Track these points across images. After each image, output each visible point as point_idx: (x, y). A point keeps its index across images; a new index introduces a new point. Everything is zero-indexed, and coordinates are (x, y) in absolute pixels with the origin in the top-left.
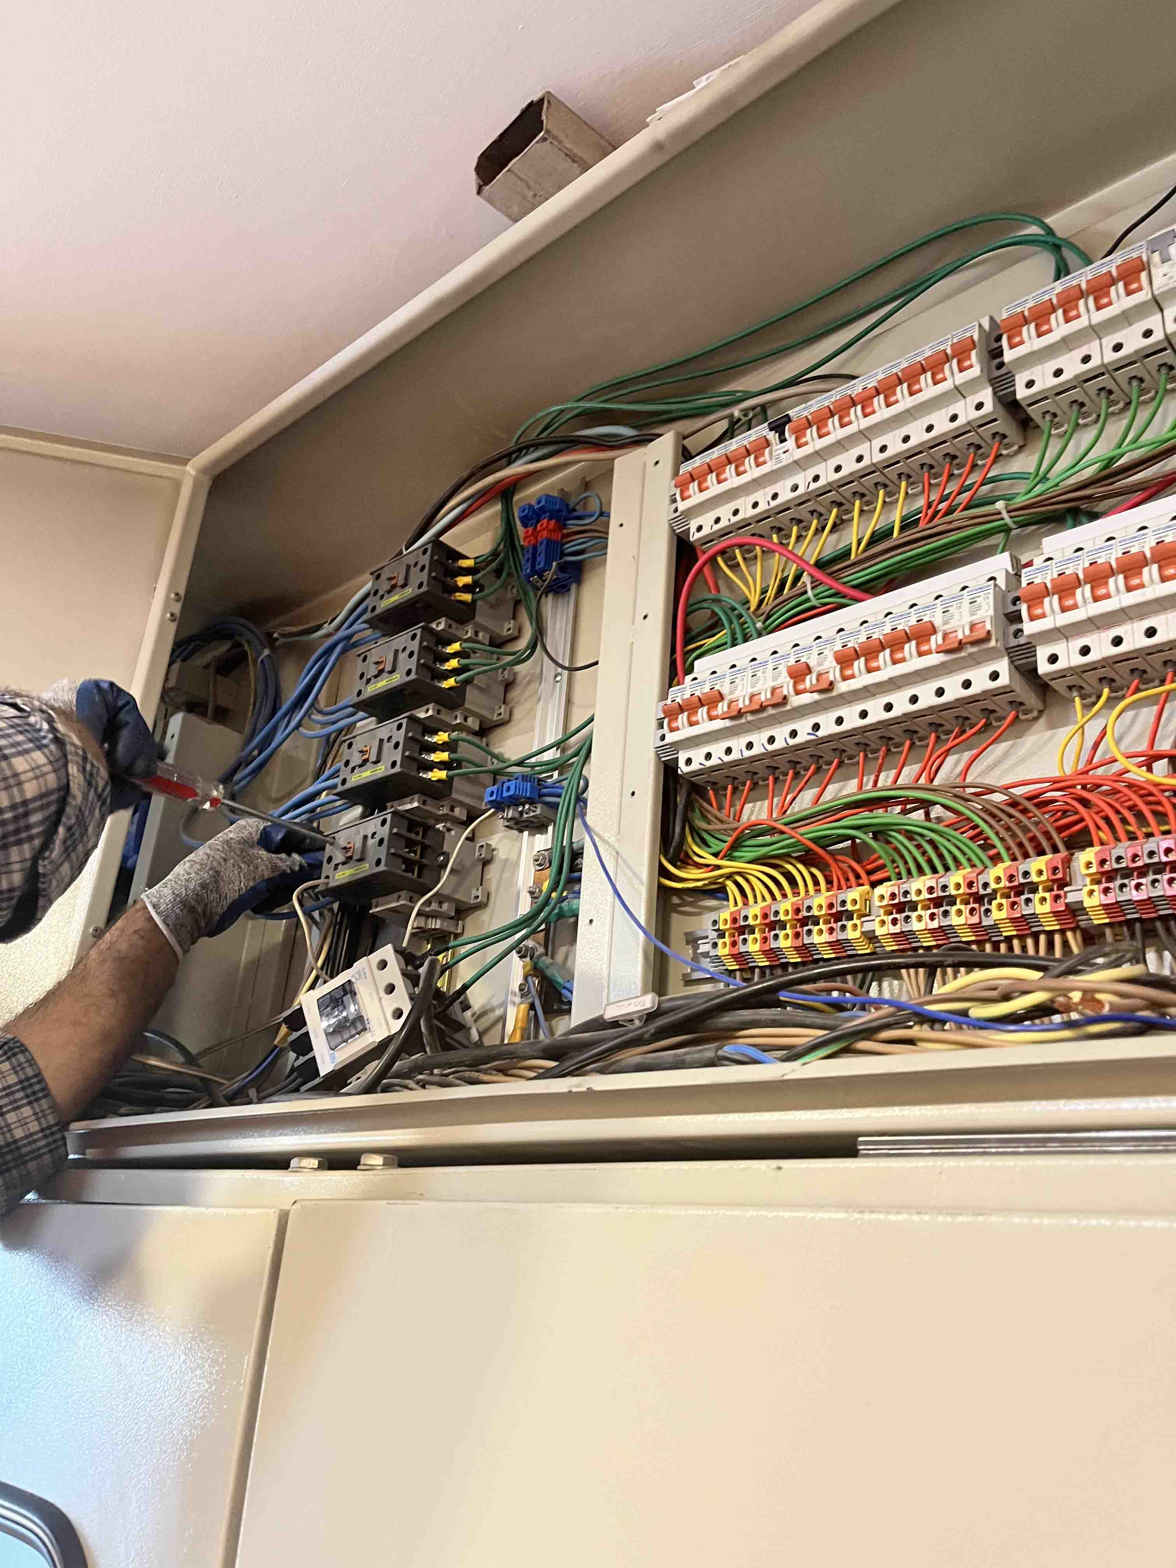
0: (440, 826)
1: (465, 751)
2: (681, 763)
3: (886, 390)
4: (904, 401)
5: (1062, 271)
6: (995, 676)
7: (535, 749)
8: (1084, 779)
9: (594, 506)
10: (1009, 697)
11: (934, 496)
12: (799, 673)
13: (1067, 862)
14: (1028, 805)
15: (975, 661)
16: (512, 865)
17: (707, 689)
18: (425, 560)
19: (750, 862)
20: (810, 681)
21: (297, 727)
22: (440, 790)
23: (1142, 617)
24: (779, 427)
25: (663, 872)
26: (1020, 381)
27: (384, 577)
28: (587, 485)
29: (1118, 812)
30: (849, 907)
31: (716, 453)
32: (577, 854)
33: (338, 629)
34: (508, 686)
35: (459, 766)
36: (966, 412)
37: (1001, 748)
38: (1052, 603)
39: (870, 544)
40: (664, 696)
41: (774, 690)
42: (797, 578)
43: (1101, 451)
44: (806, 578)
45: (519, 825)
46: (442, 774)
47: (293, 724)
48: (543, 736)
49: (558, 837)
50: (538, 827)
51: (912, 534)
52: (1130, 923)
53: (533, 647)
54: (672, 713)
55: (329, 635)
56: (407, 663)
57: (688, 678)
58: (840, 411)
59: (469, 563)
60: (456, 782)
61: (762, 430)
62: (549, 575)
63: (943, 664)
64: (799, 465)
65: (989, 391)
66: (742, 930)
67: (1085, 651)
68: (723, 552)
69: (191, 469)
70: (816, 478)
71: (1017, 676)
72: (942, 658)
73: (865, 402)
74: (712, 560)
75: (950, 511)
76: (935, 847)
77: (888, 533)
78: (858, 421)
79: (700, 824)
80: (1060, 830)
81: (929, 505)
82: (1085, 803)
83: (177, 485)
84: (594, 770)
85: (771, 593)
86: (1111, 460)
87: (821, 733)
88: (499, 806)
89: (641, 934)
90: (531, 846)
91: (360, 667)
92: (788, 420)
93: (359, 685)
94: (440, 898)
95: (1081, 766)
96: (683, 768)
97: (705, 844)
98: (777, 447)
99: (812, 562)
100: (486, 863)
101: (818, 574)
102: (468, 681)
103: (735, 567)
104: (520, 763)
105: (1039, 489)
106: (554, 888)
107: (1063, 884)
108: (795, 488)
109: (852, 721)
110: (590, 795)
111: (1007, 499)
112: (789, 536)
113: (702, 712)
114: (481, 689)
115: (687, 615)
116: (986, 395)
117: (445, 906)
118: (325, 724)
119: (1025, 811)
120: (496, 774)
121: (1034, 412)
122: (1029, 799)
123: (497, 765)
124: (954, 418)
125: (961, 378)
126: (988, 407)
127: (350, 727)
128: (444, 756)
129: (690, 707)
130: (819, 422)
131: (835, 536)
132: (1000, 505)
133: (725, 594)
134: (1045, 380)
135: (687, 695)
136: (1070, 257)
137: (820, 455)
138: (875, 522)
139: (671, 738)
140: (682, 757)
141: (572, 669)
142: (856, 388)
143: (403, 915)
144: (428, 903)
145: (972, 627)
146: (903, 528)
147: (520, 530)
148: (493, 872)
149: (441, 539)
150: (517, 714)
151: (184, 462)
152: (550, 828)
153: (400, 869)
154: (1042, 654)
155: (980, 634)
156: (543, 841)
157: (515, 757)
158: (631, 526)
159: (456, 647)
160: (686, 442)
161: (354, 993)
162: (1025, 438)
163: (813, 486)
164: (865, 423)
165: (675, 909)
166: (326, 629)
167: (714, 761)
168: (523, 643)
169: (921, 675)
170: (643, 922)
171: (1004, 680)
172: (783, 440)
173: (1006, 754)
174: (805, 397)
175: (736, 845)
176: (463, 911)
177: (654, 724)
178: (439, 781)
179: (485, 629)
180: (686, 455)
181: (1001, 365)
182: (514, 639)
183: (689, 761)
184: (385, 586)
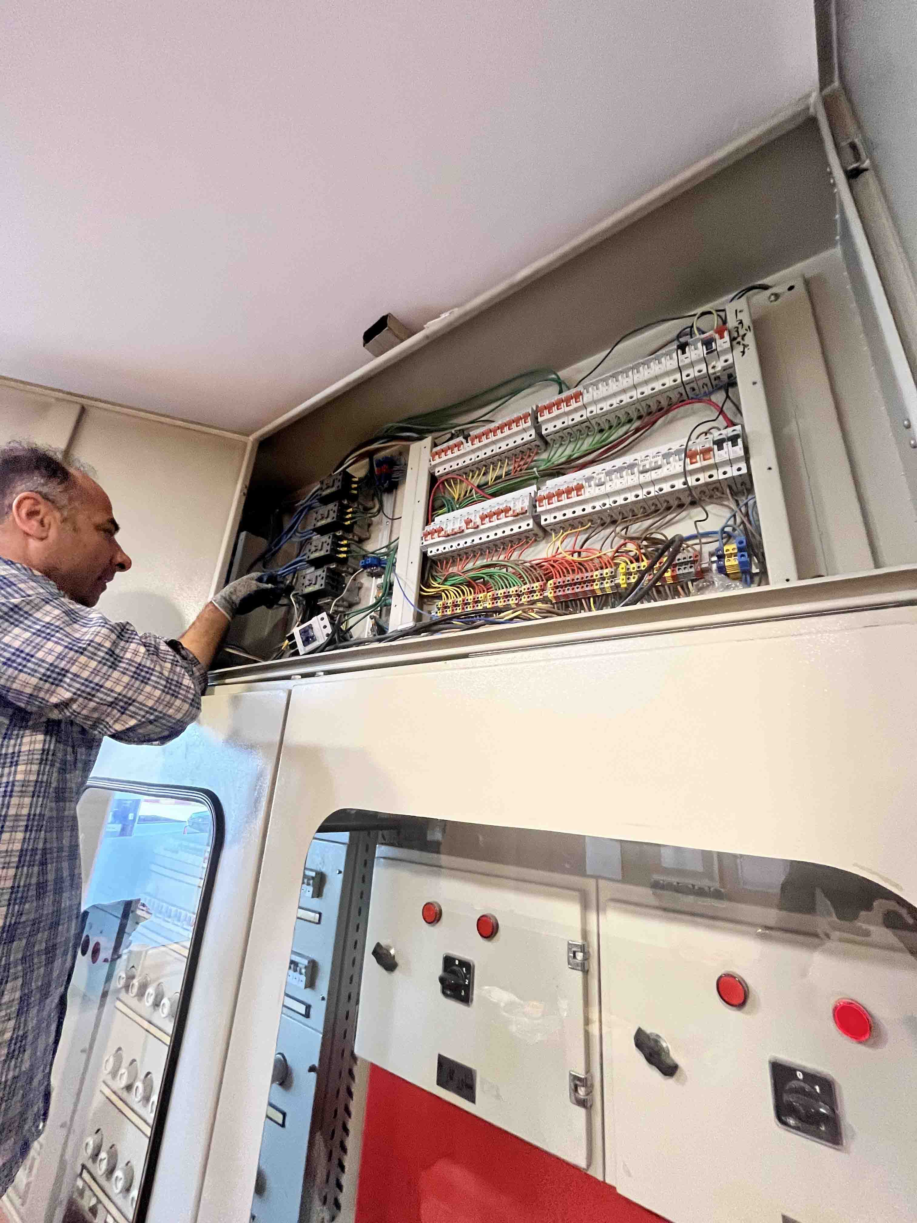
0: (343, 575)
1: (354, 547)
2: (429, 552)
3: (501, 428)
4: (507, 432)
5: (561, 392)
6: (528, 525)
7: (378, 548)
8: (554, 558)
9: (403, 461)
10: (533, 532)
11: (516, 465)
12: (468, 522)
13: (545, 584)
14: (536, 567)
15: (522, 520)
16: (369, 589)
17: (438, 526)
18: (340, 477)
19: (451, 586)
20: (471, 525)
21: (291, 537)
22: (344, 561)
23: (572, 507)
24: (466, 438)
25: (421, 590)
26: (544, 428)
27: (324, 484)
28: (401, 454)
29: (562, 570)
30: (480, 599)
31: (445, 445)
32: (391, 585)
33: (306, 502)
34: (369, 525)
35: (351, 553)
36: (527, 438)
37: (531, 549)
38: (545, 502)
39: (495, 480)
40: (424, 529)
41: (460, 528)
42: (471, 491)
43: (568, 452)
44: (473, 491)
45: (372, 575)
46: (345, 555)
47: (289, 536)
48: (381, 544)
49: (385, 579)
50: (378, 576)
51: (507, 478)
52: (562, 602)
53: (379, 511)
54: (426, 535)
55: (301, 505)
56: (333, 515)
57: (432, 523)
58: (486, 434)
59: (356, 480)
60: (350, 559)
61: (461, 439)
62: (386, 485)
63: (513, 520)
64: (473, 451)
65: (534, 431)
66: (446, 607)
67: (555, 517)
68: (446, 480)
69: (251, 438)
70: (478, 457)
71: (535, 525)
72: (512, 518)
73: (494, 431)
74: (443, 483)
75: (521, 470)
76: (508, 580)
77: (500, 477)
78: (492, 438)
79: (435, 574)
80: (545, 575)
81: (515, 468)
82: (553, 566)
83: (245, 444)
84: (398, 556)
85: (462, 496)
86: (571, 456)
87: (474, 543)
88: (365, 567)
89: (412, 608)
90: (376, 582)
91: (315, 515)
92: (469, 435)
93: (314, 522)
94: (343, 599)
95: (554, 554)
96: (429, 554)
97: (436, 580)
98: (465, 444)
99: (476, 485)
100: (360, 588)
101: (478, 490)
102: (355, 523)
103: (450, 486)
104: (373, 553)
105: (548, 464)
106: (383, 596)
107: (543, 590)
108: (471, 459)
109: (484, 539)
110: (397, 564)
111: (538, 467)
112: (469, 476)
113: (436, 535)
114: (359, 526)
115: (433, 502)
116: (533, 432)
117: (345, 603)
118: (301, 537)
119: (535, 569)
120: (364, 557)
121: (548, 439)
122: (537, 565)
123: (364, 553)
124: (523, 439)
125: (525, 425)
126: (533, 436)
127: (310, 538)
128: (345, 549)
129: (431, 533)
130: (479, 437)
131: (484, 477)
132: (535, 469)
133: (447, 496)
134: (551, 429)
135: (431, 528)
136: (563, 387)
137: (479, 449)
138: (497, 473)
139: (425, 543)
140: (429, 550)
141: (393, 519)
142: (492, 426)
143: (329, 604)
144: (338, 601)
145: (522, 509)
146: (505, 476)
147: (376, 469)
148: (363, 591)
149: (347, 470)
150: (372, 535)
151: (248, 435)
152: (383, 576)
153: (329, 588)
154: (543, 518)
155: (524, 511)
156: (380, 581)
157: (371, 551)
158: (415, 469)
159: (351, 510)
160: (436, 441)
161: (312, 628)
162: (546, 447)
163: (477, 459)
164: (494, 438)
165: (425, 603)
166: (300, 503)
167: (440, 552)
168: (375, 510)
169: (506, 524)
170: (413, 603)
171: (531, 526)
172: (467, 442)
173: (533, 551)
174: (478, 427)
175: (446, 580)
176: (351, 605)
177: (420, 539)
178: (344, 558)
179: (362, 505)
180: (435, 445)
181: (538, 422)
182: (371, 508)
183: (431, 552)
184: (325, 487)
